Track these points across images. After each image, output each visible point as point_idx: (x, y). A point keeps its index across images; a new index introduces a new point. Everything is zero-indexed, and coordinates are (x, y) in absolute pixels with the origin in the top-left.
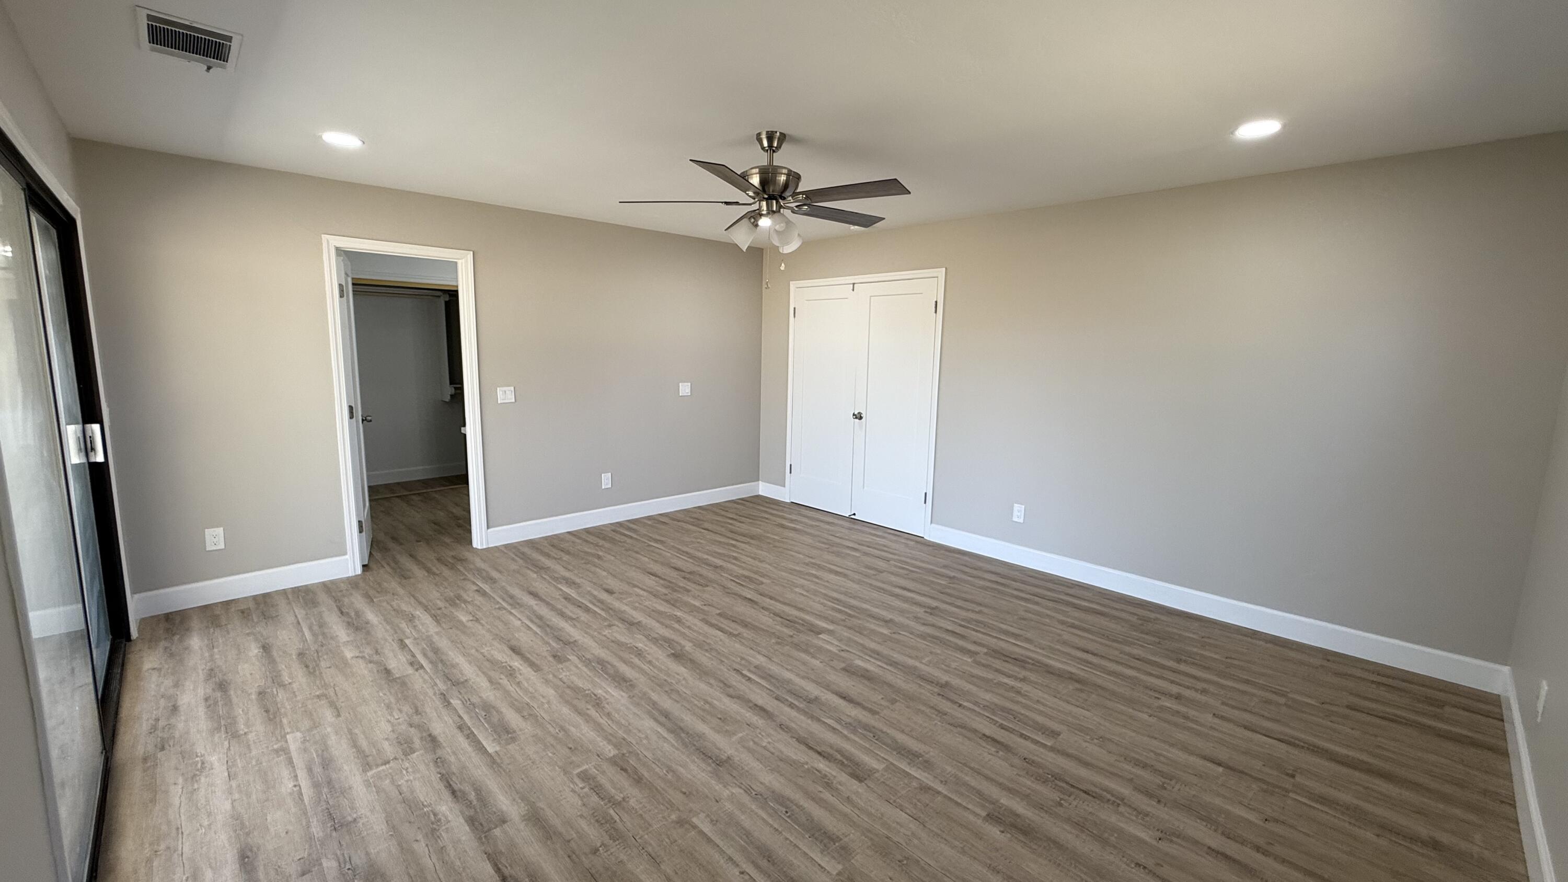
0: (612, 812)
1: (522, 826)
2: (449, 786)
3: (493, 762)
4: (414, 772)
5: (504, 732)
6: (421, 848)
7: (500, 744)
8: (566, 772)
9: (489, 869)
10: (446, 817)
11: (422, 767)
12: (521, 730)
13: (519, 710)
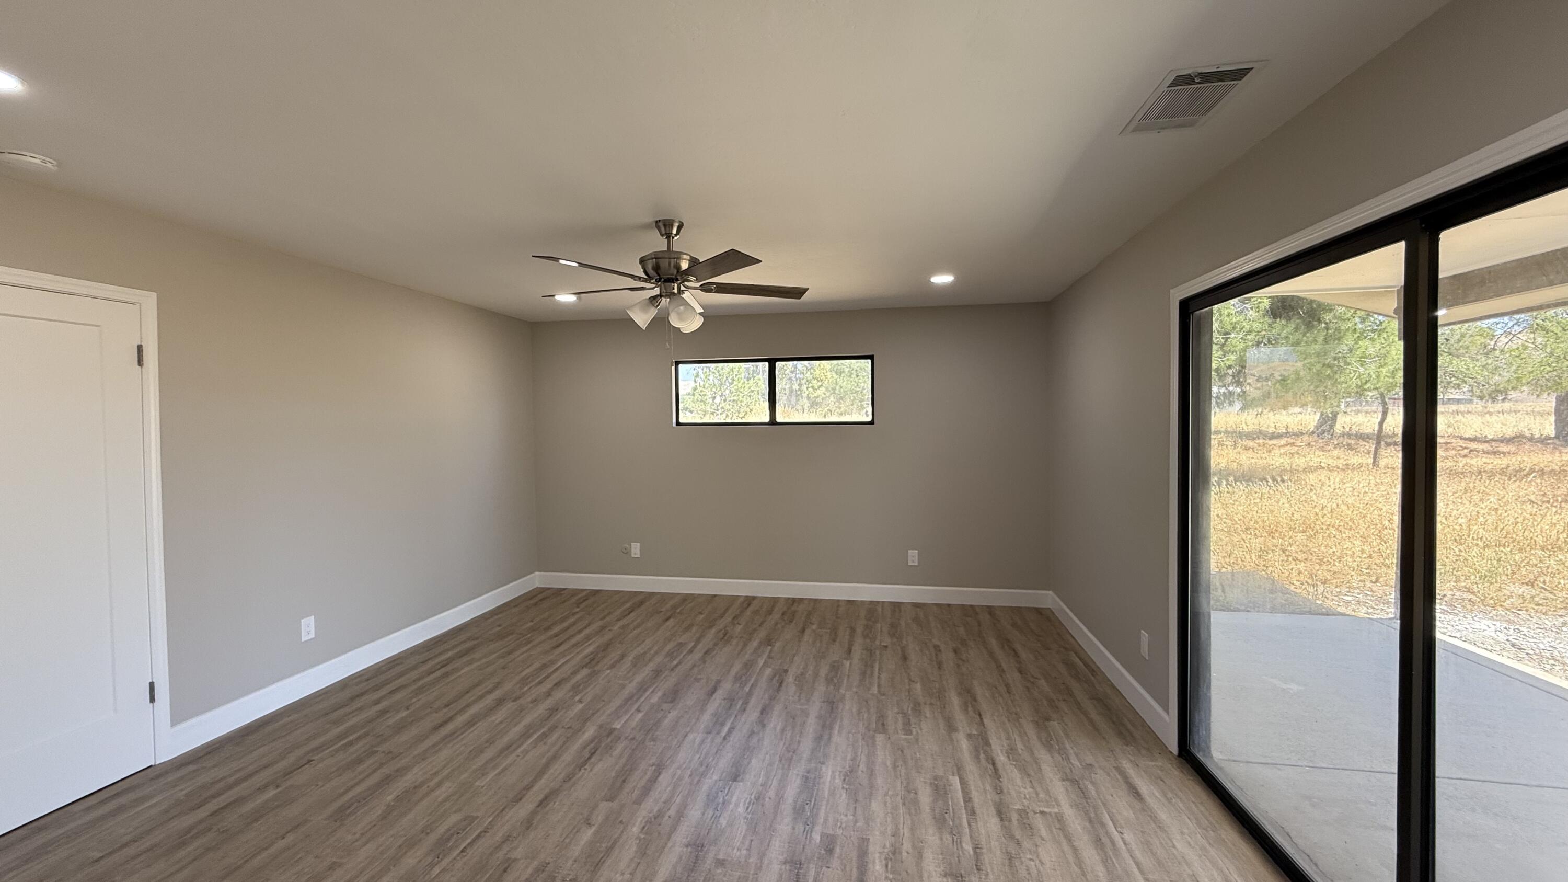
0: (910, 712)
1: (960, 728)
2: (996, 770)
3: (959, 770)
4: (1020, 793)
5: (940, 790)
6: (1020, 746)
7: (947, 780)
8: (917, 740)
9: (985, 721)
10: (1002, 752)
11: (1013, 793)
12: (925, 783)
13: (916, 802)
